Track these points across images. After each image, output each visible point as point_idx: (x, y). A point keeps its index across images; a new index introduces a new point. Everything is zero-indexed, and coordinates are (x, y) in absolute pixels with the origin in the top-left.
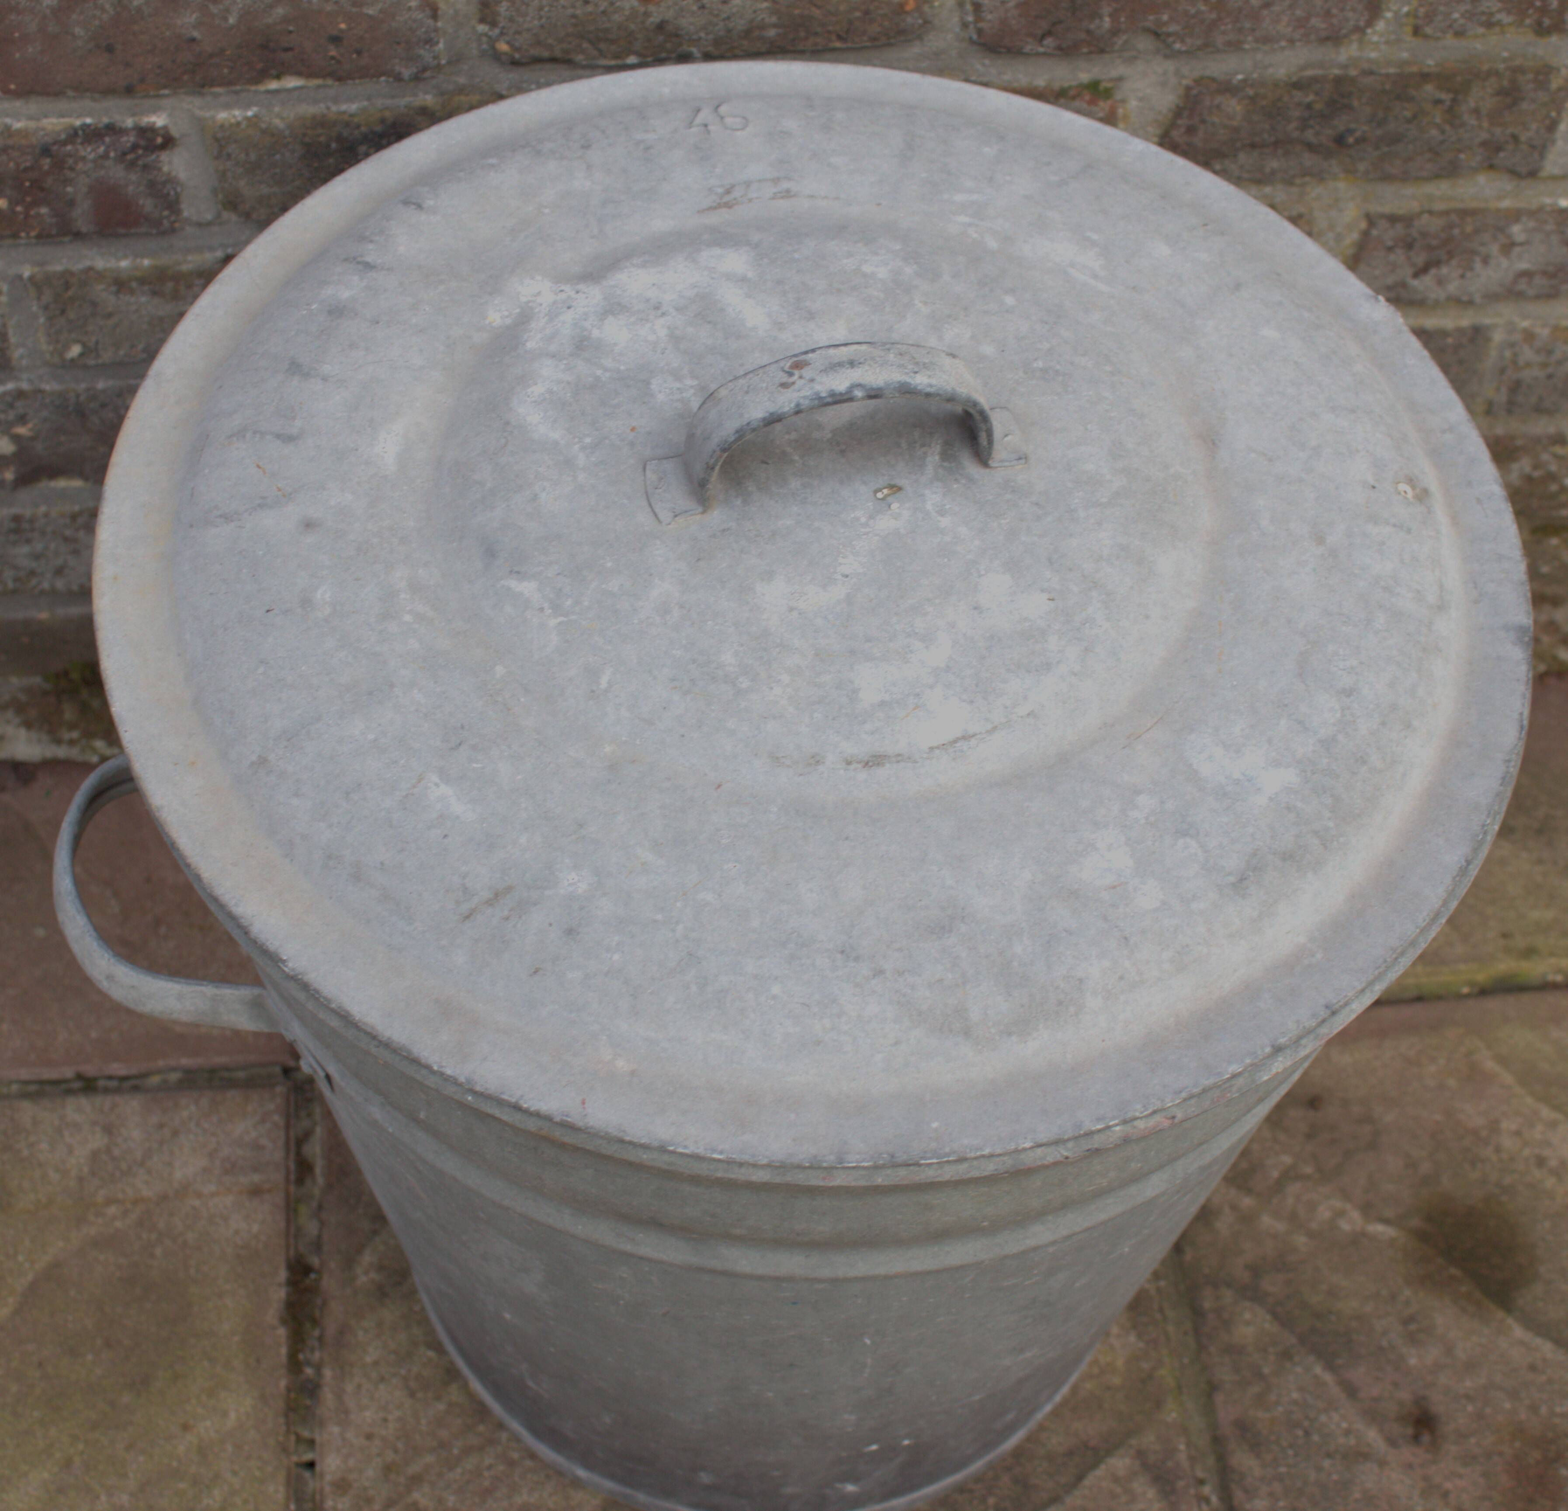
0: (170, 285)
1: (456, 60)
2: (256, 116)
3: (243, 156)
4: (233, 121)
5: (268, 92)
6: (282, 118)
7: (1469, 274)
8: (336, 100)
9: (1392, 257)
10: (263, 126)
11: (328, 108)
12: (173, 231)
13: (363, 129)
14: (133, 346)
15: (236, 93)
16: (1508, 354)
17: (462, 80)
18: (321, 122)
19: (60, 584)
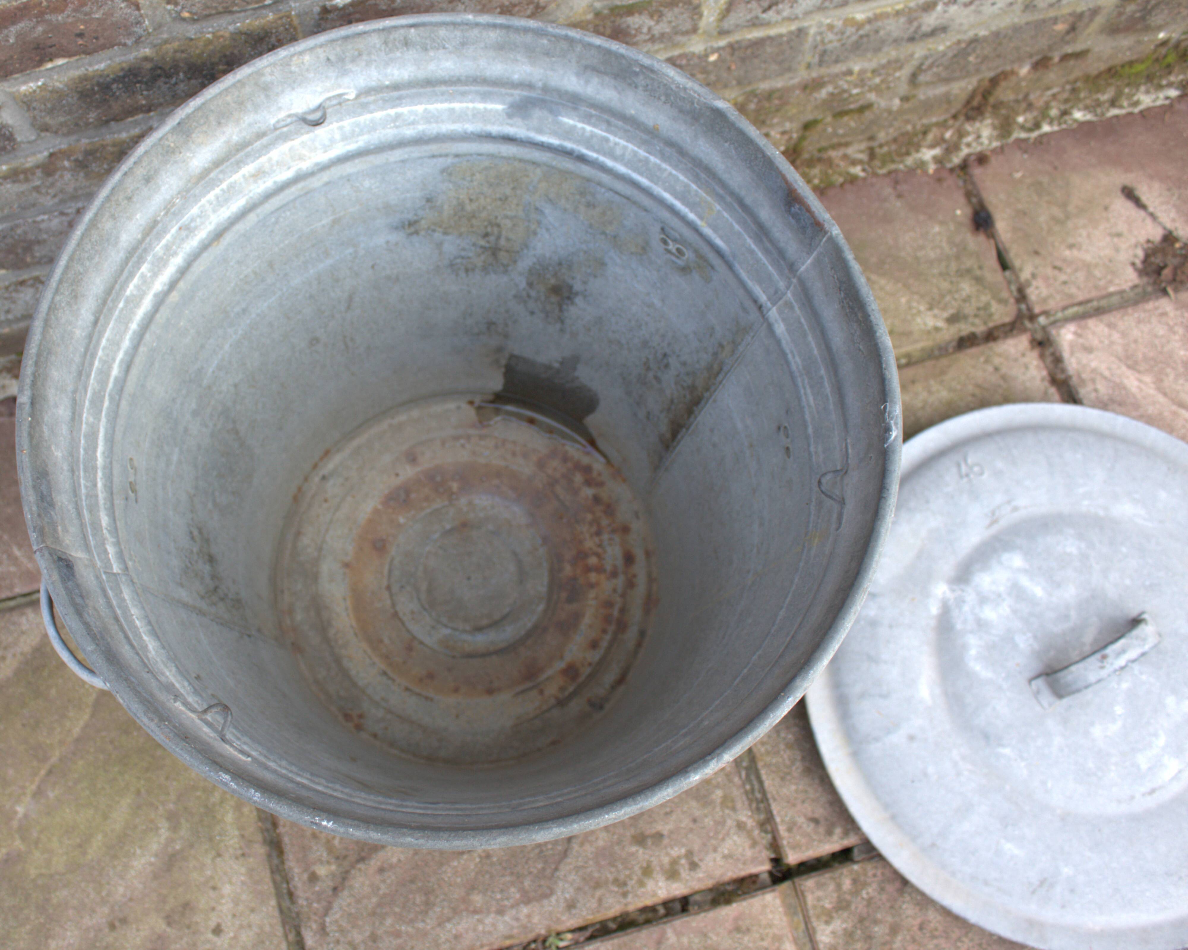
0: (22, 177)
1: (158, 27)
2: (44, 84)
3: (43, 107)
4: (31, 90)
5: (47, 70)
6: (60, 82)
7: (795, 5)
8: (90, 65)
9: (749, 6)
10: (50, 89)
11: (87, 70)
12: (13, 149)
13: (112, 76)
14: (11, 207)
15: (28, 74)
16: (819, 38)
17: (165, 36)
18: (84, 79)
19: (10, 316)
